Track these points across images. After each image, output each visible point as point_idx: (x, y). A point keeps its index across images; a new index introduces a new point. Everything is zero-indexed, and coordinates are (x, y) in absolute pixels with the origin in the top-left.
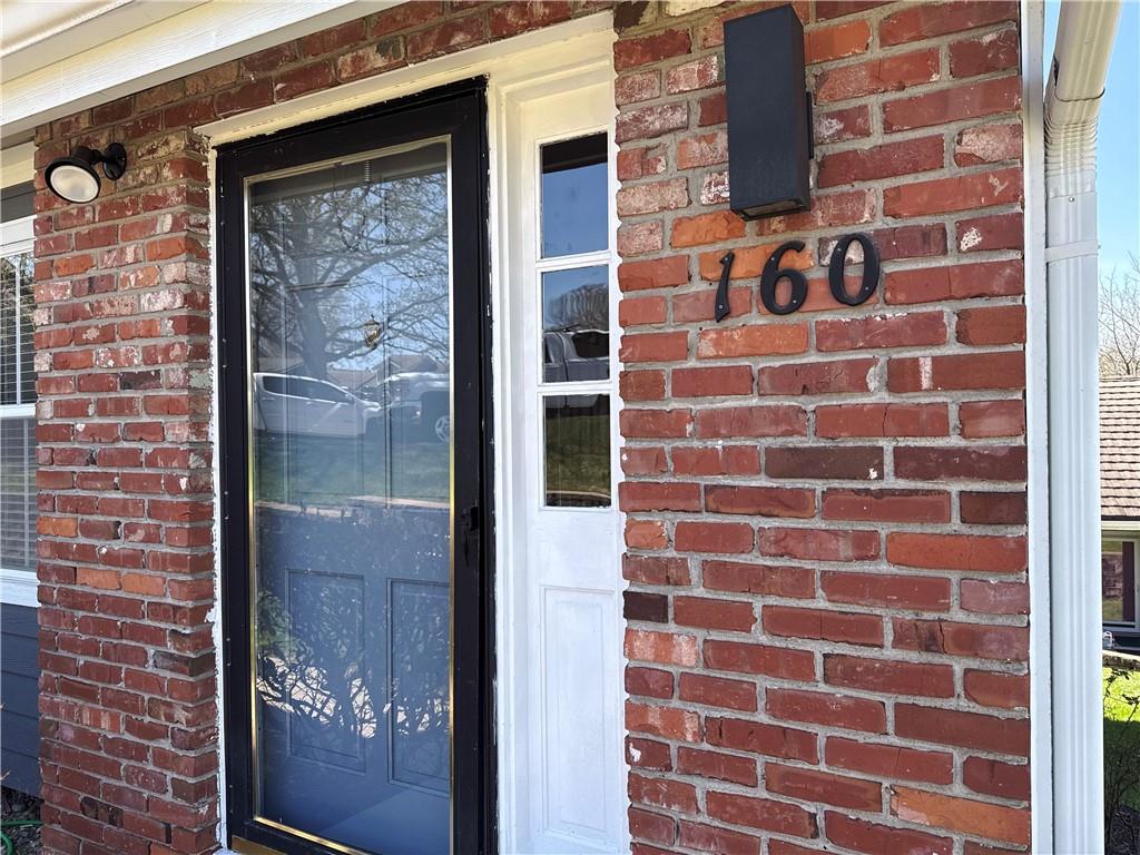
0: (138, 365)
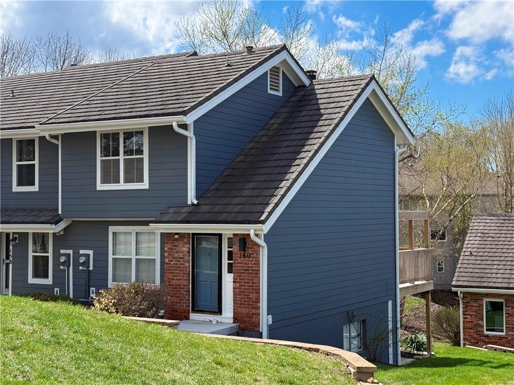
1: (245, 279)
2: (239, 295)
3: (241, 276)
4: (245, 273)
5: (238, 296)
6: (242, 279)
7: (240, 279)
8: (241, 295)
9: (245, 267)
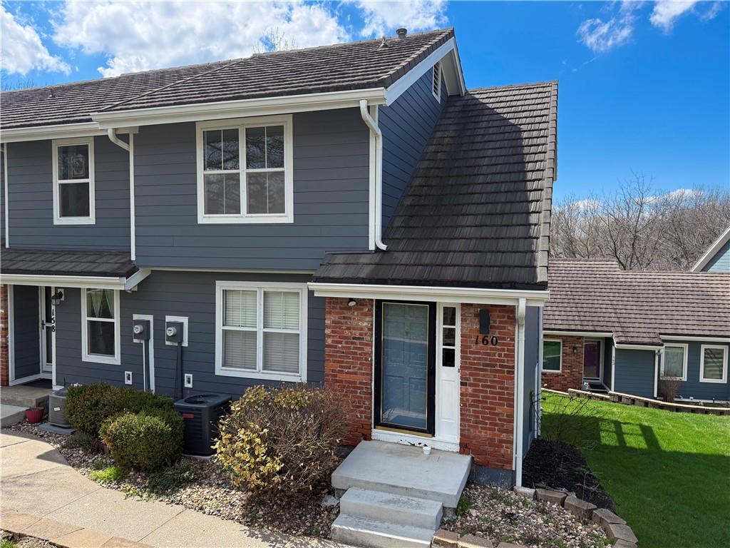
0: (357, 335)
1: (486, 381)
2: (470, 406)
3: (478, 375)
4: (486, 370)
5: (471, 409)
6: (480, 381)
7: (475, 380)
8: (478, 407)
9: (485, 359)
